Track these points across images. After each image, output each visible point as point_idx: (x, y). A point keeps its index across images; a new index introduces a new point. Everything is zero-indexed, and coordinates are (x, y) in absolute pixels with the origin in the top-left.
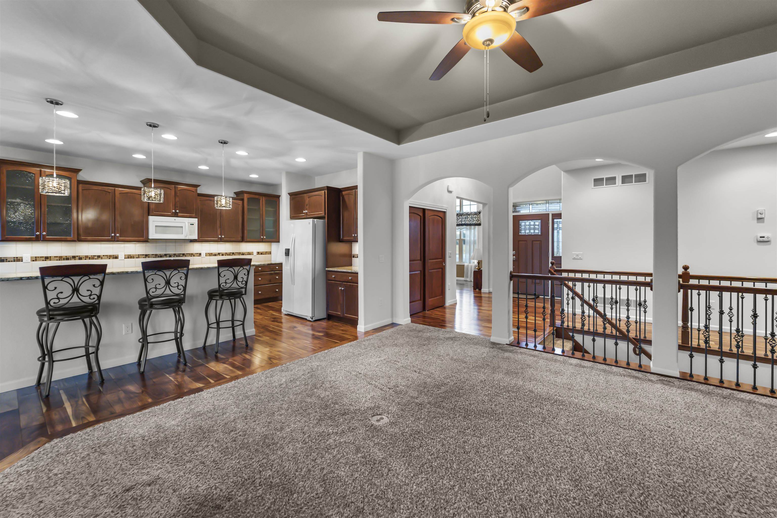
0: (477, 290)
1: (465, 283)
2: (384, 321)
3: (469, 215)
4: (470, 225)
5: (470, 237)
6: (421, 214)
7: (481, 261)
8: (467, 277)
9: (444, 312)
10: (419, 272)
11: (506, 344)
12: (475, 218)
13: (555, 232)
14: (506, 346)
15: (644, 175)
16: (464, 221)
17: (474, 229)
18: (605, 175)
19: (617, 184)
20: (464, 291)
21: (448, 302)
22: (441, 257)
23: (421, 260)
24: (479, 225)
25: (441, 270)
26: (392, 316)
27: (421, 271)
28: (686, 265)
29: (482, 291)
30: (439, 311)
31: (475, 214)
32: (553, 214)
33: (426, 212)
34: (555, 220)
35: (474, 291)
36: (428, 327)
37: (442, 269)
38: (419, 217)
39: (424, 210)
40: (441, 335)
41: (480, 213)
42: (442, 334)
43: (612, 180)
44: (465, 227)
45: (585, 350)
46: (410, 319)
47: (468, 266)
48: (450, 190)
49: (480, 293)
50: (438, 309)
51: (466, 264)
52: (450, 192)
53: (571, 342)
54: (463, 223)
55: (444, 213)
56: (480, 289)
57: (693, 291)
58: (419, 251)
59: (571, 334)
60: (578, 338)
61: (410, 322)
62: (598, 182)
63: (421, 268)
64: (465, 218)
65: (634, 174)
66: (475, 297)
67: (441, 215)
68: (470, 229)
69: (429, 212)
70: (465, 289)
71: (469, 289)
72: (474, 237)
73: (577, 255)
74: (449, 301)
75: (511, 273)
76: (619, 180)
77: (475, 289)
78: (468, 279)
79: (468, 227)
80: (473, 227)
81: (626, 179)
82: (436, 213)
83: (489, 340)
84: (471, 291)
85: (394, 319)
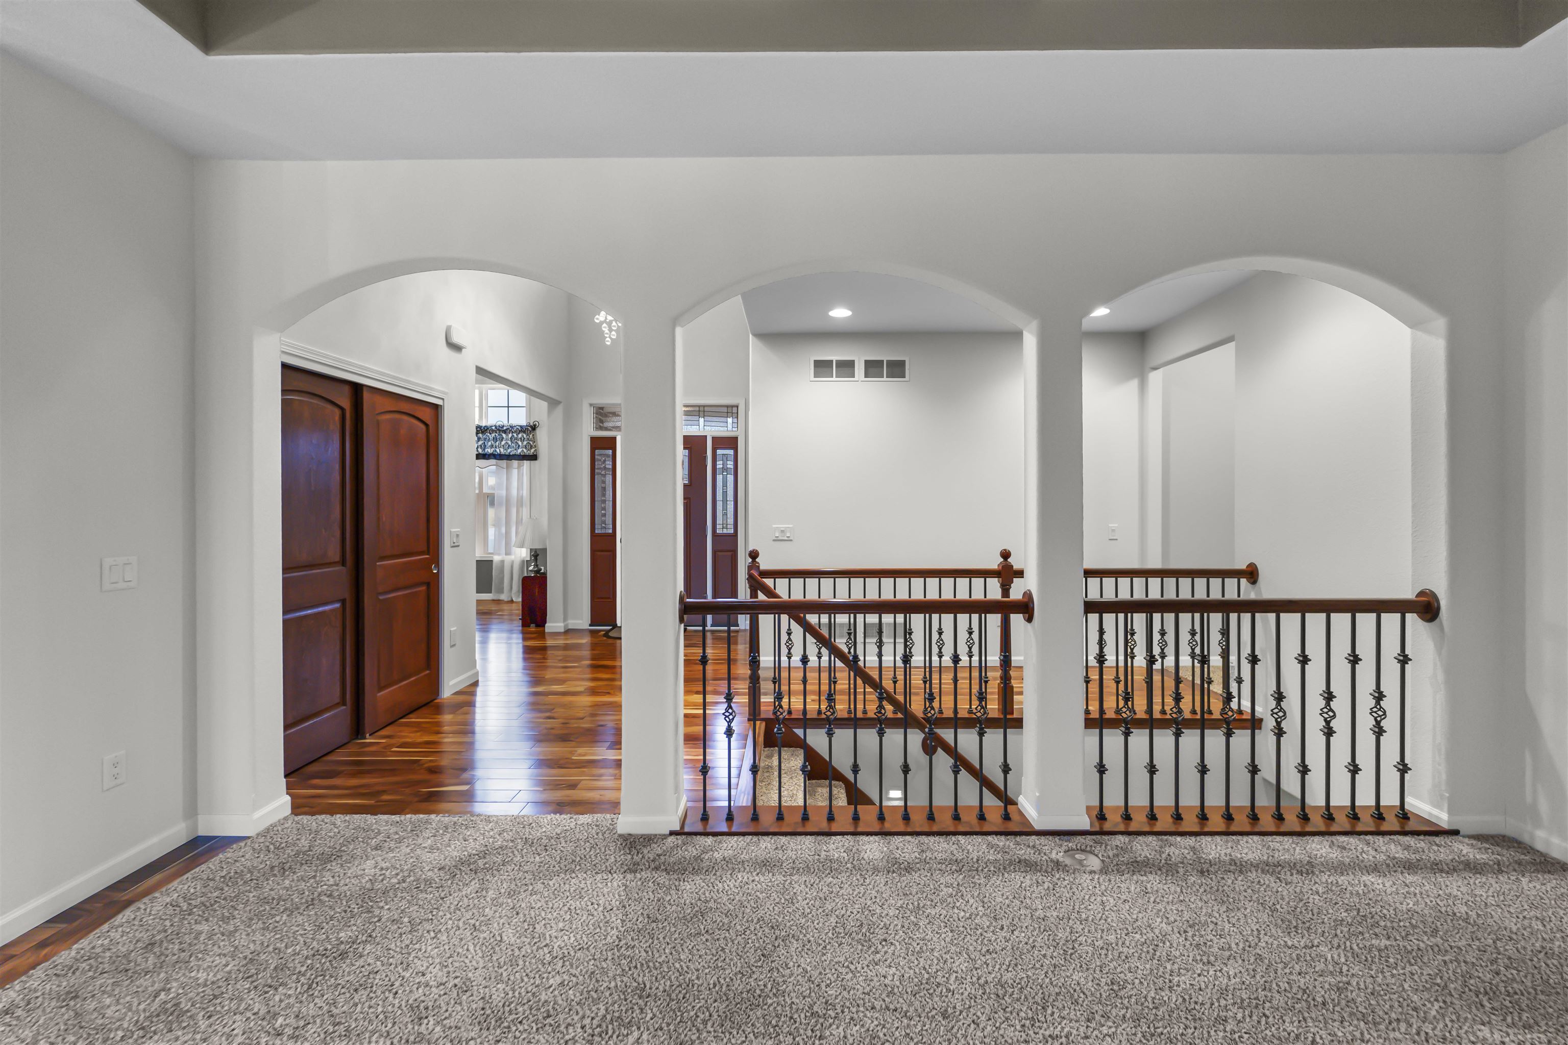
0: (533, 628)
1: (494, 607)
2: (155, 840)
3: (505, 432)
4: (509, 457)
5: (508, 489)
6: (346, 403)
7: (544, 550)
8: (500, 590)
9: (436, 728)
10: (337, 605)
11: (672, 833)
12: (522, 440)
13: (719, 478)
14: (672, 839)
15: (901, 364)
16: (492, 446)
17: (519, 467)
18: (835, 355)
19: (856, 378)
20: (493, 636)
21: (450, 685)
22: (425, 548)
23: (343, 562)
24: (534, 457)
25: (423, 588)
26: (191, 810)
27: (343, 602)
28: (1005, 550)
29: (547, 630)
30: (419, 727)
31: (523, 429)
32: (714, 439)
33: (366, 395)
34: (719, 452)
35: (523, 633)
36: (370, 819)
37: (428, 584)
38: (337, 412)
39: (357, 389)
40: (426, 856)
41: (534, 428)
42: (432, 849)
43: (847, 368)
44: (493, 461)
45: (834, 769)
46: (288, 798)
47: (503, 562)
48: (456, 339)
49: (542, 635)
50: (413, 719)
51: (496, 559)
52: (456, 348)
53: (801, 753)
54: (489, 451)
55: (436, 409)
56: (541, 620)
57: (1104, 615)
58: (338, 533)
59: (799, 732)
60: (817, 739)
61: (288, 811)
62: (822, 367)
63: (346, 592)
64: (495, 439)
65: (885, 358)
66: (529, 652)
67: (426, 415)
68: (508, 467)
69: (378, 399)
70: (494, 627)
71: (506, 626)
72: (520, 488)
73: (782, 531)
74: (451, 683)
75: (681, 599)
76: (860, 369)
77: (525, 624)
78: (504, 597)
79: (504, 463)
80: (515, 463)
81: (873, 368)
82: (405, 407)
83: (612, 828)
84: (511, 631)
85: (201, 818)
